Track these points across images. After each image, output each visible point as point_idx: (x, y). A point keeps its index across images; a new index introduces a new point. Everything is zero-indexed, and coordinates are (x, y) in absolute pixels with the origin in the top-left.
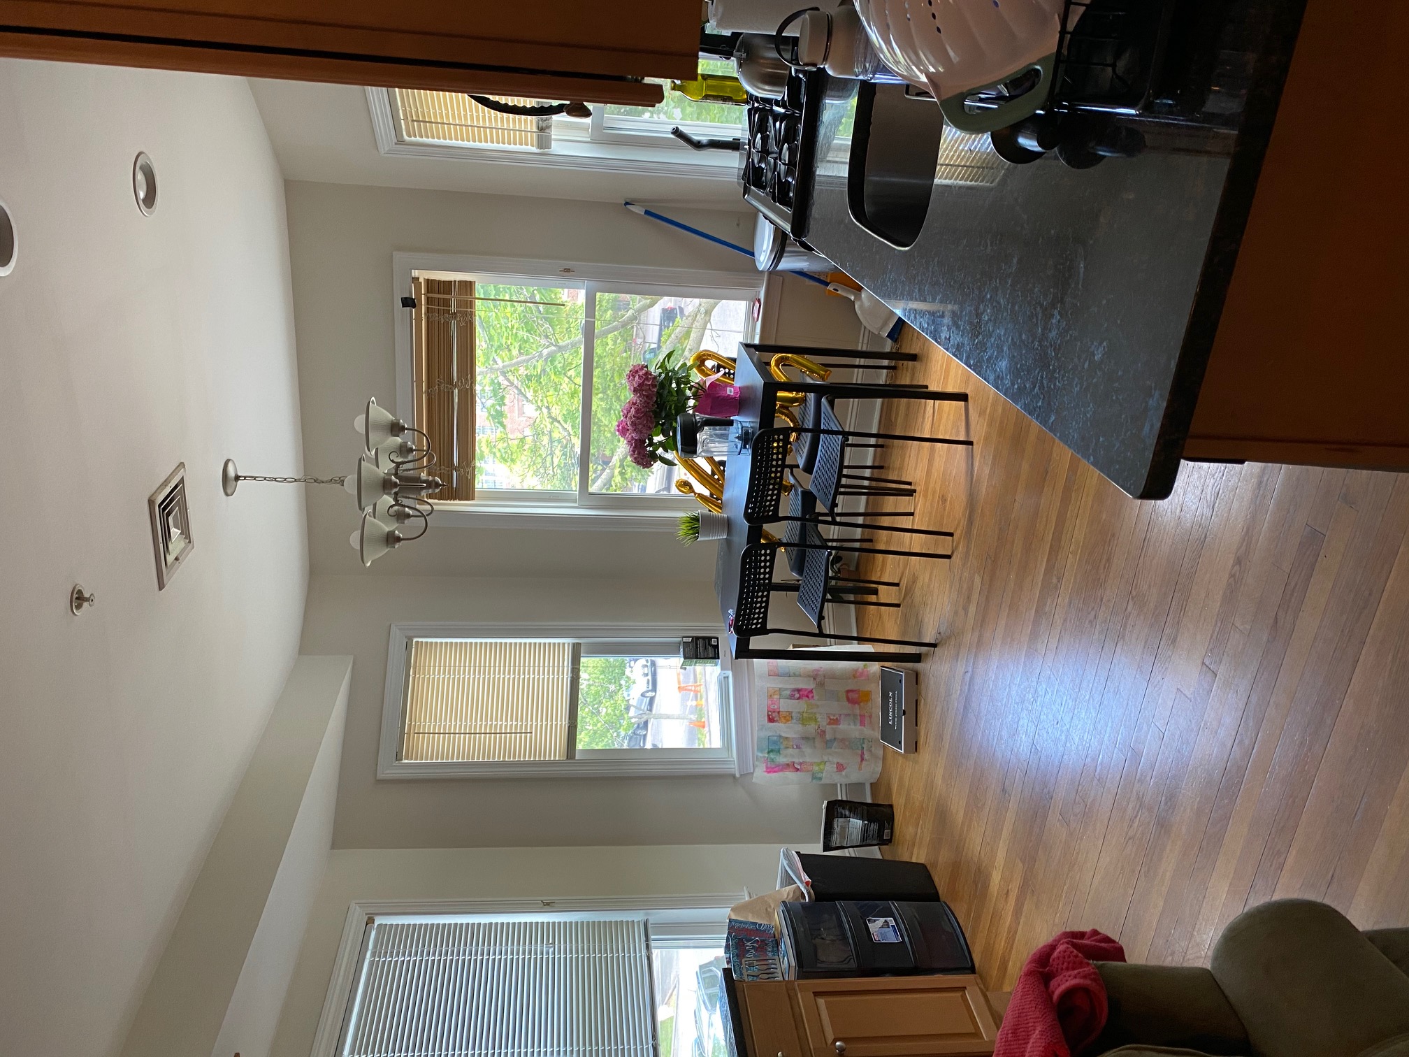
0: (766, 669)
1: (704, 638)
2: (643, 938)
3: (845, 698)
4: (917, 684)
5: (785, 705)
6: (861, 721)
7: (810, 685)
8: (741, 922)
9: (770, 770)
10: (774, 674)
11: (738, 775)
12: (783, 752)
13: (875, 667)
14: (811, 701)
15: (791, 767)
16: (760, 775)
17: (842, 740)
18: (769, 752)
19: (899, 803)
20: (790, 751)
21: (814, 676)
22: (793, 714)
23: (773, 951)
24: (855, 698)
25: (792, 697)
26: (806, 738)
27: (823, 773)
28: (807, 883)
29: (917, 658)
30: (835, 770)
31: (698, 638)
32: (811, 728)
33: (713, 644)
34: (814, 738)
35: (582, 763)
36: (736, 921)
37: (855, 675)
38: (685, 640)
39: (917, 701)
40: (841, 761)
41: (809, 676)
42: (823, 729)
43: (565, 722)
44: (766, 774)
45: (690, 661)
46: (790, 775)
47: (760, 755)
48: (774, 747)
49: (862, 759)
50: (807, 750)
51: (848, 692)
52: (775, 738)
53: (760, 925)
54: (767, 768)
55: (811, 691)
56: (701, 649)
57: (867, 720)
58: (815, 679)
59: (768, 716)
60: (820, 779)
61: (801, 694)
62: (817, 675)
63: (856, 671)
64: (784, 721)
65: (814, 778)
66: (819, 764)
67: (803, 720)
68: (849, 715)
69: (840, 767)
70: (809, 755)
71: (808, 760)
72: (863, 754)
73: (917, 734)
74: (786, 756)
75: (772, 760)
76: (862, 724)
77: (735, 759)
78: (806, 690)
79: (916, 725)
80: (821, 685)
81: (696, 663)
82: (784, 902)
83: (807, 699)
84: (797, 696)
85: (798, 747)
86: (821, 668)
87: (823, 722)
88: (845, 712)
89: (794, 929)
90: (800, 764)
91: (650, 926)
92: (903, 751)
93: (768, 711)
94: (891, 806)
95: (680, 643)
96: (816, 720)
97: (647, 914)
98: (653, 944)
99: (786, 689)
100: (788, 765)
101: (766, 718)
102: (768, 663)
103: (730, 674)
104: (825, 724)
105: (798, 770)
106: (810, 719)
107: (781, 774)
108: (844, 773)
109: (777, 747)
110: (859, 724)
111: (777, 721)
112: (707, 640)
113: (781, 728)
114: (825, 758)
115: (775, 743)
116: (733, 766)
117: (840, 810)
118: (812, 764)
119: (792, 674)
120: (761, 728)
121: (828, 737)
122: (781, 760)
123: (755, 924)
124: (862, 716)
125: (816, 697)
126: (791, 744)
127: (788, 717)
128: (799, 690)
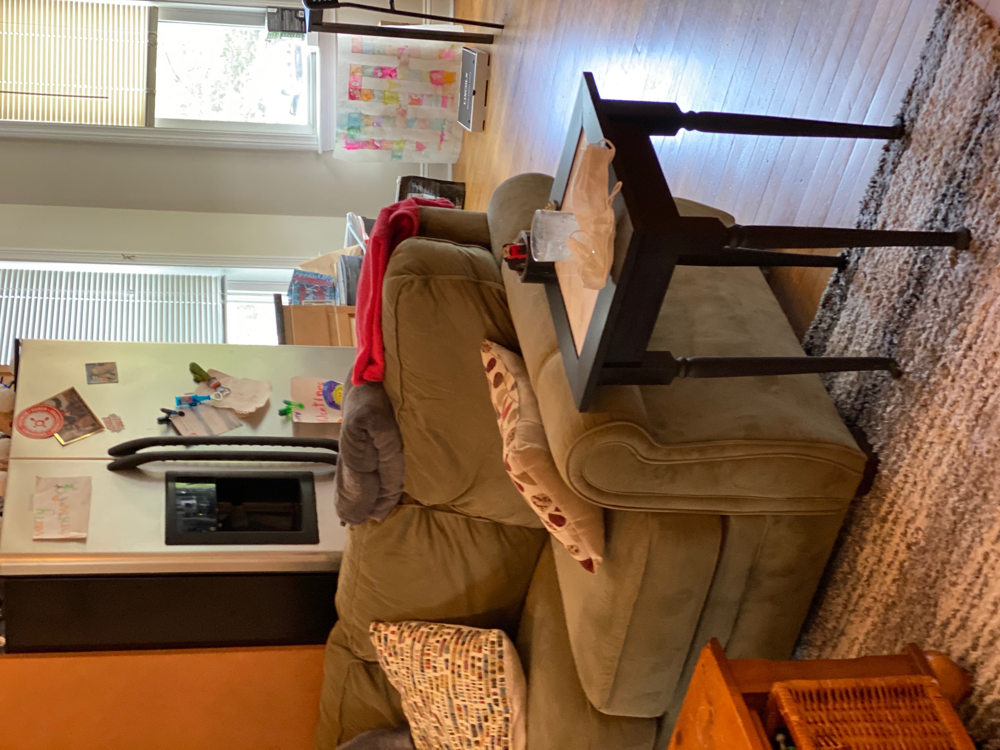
0: (350, 46)
1: (290, 10)
2: (219, 291)
3: (429, 79)
4: (489, 65)
5: (367, 83)
6: (443, 102)
7: (393, 64)
8: (304, 273)
9: (350, 147)
10: (357, 51)
11: (320, 152)
12: (363, 129)
13: (459, 48)
14: (394, 81)
15: (370, 144)
16: (339, 150)
17: (423, 121)
18: (349, 129)
19: (469, 180)
20: (371, 128)
21: (399, 54)
22: (375, 93)
23: (330, 296)
24: (439, 79)
25: (375, 75)
26: (385, 117)
27: (402, 151)
28: (366, 241)
29: (489, 39)
30: (414, 148)
31: (283, 9)
32: (393, 107)
33: (300, 16)
34: (394, 117)
35: (161, 131)
36: (300, 272)
37: (442, 55)
38: (270, 10)
39: (487, 81)
40: (420, 141)
41: (394, 55)
42: (404, 109)
43: (142, 90)
44: (346, 150)
45: (275, 33)
46: (369, 152)
47: (340, 131)
48: (354, 123)
49: (442, 140)
50: (387, 128)
51: (432, 72)
52: (356, 116)
53: (321, 276)
54: (347, 144)
55: (395, 71)
56: (287, 21)
57: (449, 102)
58: (399, 58)
59: (350, 93)
60: (400, 157)
61: (387, 73)
62: (401, 54)
63: (442, 51)
64: (365, 99)
65: (394, 156)
66: (398, 143)
67: (384, 99)
68: (430, 96)
69: (420, 147)
70: (389, 133)
71: (388, 138)
72: (443, 134)
73: (485, 114)
74: (366, 134)
75: (352, 137)
76: (444, 105)
77: (319, 137)
78: (389, 68)
79: (485, 105)
80: (405, 64)
81: (281, 35)
82: (343, 256)
83: (389, 77)
84: (380, 74)
85: (379, 125)
86: (407, 46)
87: (404, 101)
88: (429, 93)
89: (348, 278)
90: (380, 142)
91: (227, 283)
92: (470, 130)
93: (350, 88)
94: (463, 184)
95: (265, 14)
96: (397, 100)
97: (225, 271)
98: (228, 298)
99: (370, 67)
100: (368, 142)
101: (347, 96)
102: (353, 39)
103: (316, 49)
104: (407, 103)
105: (377, 147)
106: (392, 98)
107: (360, 150)
108: (423, 152)
109: (358, 124)
110: (440, 104)
111: (358, 99)
112: (293, 12)
113: (361, 106)
114: (405, 137)
115: (355, 120)
116: (315, 143)
117: (414, 185)
118: (392, 142)
119: (376, 52)
120: (342, 104)
121: (409, 116)
122: (362, 137)
123: (317, 274)
124: (444, 98)
125: (399, 76)
126: (372, 122)
127: (369, 95)
128: (382, 69)
